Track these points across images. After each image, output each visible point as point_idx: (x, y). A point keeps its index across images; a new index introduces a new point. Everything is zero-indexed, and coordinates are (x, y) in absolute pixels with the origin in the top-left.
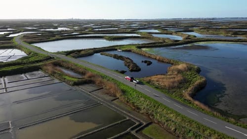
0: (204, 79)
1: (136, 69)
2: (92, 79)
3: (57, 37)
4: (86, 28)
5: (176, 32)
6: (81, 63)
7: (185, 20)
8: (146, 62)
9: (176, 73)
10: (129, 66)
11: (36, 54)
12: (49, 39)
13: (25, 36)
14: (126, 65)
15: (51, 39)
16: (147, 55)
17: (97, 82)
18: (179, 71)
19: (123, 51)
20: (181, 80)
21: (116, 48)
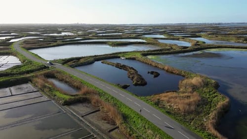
0: (227, 100)
1: (142, 83)
2: (88, 96)
3: (59, 42)
4: (90, 33)
5: (184, 38)
6: (77, 74)
7: (190, 25)
8: (152, 73)
9: (190, 90)
10: (133, 78)
11: (30, 62)
12: (49, 45)
13: (25, 42)
14: (129, 77)
15: (51, 45)
16: (153, 64)
17: (93, 101)
18: (194, 88)
19: (126, 59)
20: (199, 101)
21: (119, 55)
